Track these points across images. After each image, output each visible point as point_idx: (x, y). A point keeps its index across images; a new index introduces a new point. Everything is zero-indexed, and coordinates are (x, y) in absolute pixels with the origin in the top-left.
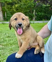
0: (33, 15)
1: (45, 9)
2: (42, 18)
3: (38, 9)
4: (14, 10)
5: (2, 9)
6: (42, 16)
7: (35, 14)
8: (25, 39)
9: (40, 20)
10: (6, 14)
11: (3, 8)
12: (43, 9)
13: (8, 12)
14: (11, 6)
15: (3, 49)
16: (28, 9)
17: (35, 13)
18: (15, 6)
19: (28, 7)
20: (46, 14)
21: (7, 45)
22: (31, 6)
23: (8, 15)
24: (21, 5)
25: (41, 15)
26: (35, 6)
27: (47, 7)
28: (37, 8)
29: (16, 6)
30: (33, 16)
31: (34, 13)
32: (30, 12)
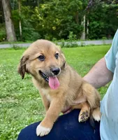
0: (82, 28)
1: (106, 13)
2: (101, 34)
3: (92, 14)
4: (38, 18)
5: (11, 14)
6: (102, 28)
7: (86, 25)
8: (57, 93)
9: (96, 38)
10: (20, 27)
11: (13, 12)
12: (104, 14)
13: (25, 21)
14: (31, 9)
15: (15, 105)
16: (70, 15)
17: (86, 23)
18: (40, 7)
19: (69, 10)
20: (111, 25)
21: (23, 97)
22: (76, 7)
23: (26, 29)
24: (54, 5)
25: (98, 27)
26: (84, 7)
27: (111, 9)
28: (90, 12)
29: (43, 7)
30: (82, 30)
31: (83, 23)
32: (74, 20)
